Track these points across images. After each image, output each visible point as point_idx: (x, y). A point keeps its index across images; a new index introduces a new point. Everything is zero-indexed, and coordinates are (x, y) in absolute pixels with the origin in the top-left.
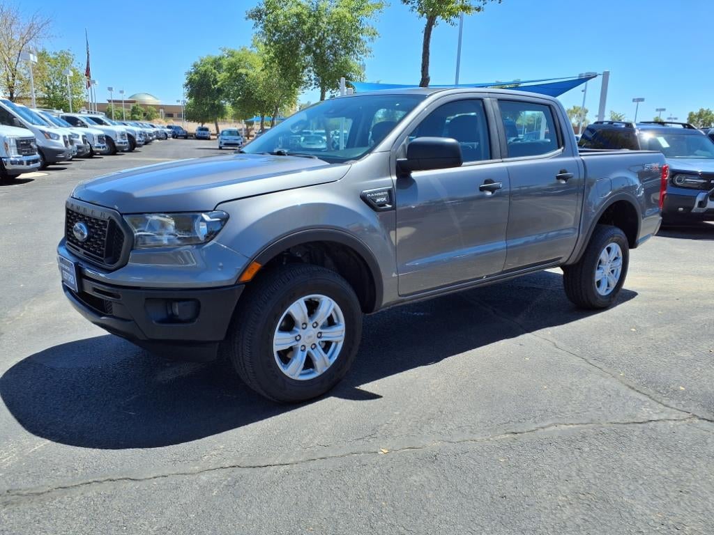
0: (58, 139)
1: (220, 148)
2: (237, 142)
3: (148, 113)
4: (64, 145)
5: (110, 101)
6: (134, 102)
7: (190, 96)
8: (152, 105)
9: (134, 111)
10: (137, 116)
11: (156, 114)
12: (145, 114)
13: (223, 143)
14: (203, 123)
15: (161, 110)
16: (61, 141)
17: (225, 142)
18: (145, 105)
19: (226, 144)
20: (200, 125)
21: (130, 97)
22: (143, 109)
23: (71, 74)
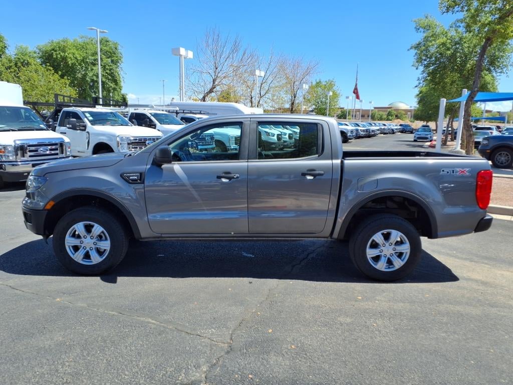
0: (274, 136)
1: (415, 141)
2: (427, 136)
3: (399, 115)
4: (276, 140)
5: (375, 108)
6: (391, 108)
7: (419, 103)
8: (403, 110)
9: (389, 114)
10: (390, 117)
11: (404, 116)
12: (396, 116)
13: (416, 137)
14: (427, 122)
15: (409, 113)
16: (275, 138)
17: (418, 136)
18: (397, 110)
19: (418, 138)
20: (425, 123)
21: (390, 105)
22: (395, 112)
23: (331, 93)
